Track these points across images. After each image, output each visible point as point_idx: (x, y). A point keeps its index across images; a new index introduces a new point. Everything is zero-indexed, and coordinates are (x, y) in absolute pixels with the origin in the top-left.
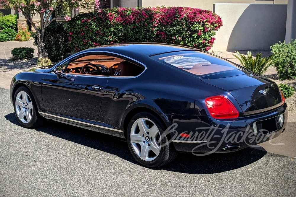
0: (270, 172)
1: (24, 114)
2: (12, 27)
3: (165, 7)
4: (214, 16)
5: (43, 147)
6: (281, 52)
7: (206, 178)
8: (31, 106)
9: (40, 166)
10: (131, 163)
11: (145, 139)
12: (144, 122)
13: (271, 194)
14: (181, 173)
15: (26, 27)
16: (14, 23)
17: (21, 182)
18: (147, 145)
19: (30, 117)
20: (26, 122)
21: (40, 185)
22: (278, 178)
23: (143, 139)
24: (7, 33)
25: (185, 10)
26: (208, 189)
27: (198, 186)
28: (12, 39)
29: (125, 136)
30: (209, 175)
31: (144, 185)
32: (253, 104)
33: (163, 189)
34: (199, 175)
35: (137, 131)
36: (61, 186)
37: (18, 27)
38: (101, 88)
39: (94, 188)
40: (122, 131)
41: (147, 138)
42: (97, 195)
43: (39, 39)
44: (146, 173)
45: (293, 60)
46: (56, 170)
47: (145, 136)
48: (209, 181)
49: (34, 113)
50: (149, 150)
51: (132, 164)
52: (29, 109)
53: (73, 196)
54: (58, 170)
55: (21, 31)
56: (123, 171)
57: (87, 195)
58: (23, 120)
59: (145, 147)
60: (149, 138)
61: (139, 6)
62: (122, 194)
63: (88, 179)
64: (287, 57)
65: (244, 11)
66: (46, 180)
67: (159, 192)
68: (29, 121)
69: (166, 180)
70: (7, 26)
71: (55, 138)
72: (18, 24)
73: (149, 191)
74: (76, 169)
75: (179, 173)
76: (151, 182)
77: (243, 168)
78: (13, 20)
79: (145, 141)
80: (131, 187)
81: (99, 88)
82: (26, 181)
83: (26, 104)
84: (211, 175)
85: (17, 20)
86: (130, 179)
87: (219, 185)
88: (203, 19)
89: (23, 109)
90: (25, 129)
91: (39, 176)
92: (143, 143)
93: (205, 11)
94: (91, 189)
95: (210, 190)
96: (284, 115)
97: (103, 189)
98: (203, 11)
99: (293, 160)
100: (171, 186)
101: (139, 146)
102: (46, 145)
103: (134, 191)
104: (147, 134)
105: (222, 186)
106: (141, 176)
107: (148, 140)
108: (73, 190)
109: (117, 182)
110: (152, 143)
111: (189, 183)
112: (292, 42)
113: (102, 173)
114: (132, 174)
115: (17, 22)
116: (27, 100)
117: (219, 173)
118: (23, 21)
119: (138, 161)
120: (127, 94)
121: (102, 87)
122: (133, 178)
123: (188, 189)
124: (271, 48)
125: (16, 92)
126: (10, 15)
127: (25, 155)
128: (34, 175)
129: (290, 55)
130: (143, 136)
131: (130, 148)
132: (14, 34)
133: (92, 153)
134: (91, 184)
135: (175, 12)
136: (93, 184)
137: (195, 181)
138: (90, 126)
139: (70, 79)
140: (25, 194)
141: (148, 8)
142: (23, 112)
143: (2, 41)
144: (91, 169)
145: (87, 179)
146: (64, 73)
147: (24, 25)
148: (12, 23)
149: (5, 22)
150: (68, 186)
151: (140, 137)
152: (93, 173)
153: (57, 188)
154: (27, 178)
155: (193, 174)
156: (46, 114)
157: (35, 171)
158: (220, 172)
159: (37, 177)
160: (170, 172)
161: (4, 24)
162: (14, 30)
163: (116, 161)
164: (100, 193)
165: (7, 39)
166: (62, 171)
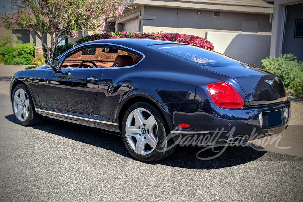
0: (274, 168)
1: (22, 112)
2: (30, 53)
3: (163, 33)
4: (206, 42)
5: (36, 142)
6: (272, 65)
7: (206, 173)
8: (27, 103)
9: (27, 158)
10: (125, 157)
11: (142, 132)
12: (141, 112)
13: (280, 190)
14: (178, 168)
15: (42, 54)
16: (31, 50)
17: (3, 173)
18: (143, 137)
19: (27, 115)
20: (23, 120)
21: (23, 176)
22: (285, 175)
23: (139, 131)
24: (25, 58)
25: (181, 36)
26: (209, 184)
27: (198, 180)
28: (29, 64)
29: (121, 130)
30: (209, 170)
31: (138, 178)
32: (256, 98)
33: (159, 182)
34: (198, 170)
35: (133, 123)
36: (45, 177)
37: (35, 53)
38: (96, 80)
39: (82, 181)
40: (117, 124)
41: (143, 130)
42: (84, 187)
43: (49, 56)
44: (141, 167)
45: (283, 72)
46: (44, 163)
47: (141, 128)
48: (210, 177)
49: (31, 110)
50: (145, 143)
51: (127, 159)
52: (26, 107)
53: (57, 188)
54: (46, 163)
55: (38, 57)
56: (116, 164)
57: (73, 187)
58: (20, 118)
59: (141, 139)
60: (145, 130)
61: (140, 32)
62: (113, 187)
63: (78, 171)
64: (278, 69)
65: (233, 39)
66: (31, 172)
67: (154, 186)
68: (25, 118)
69: (162, 174)
70: (26, 52)
71: (50, 134)
72: (35, 50)
73: (144, 184)
74: (65, 161)
75: (176, 168)
76: (146, 175)
77: (245, 164)
78: (31, 47)
79: (141, 133)
80: (124, 180)
81: (95, 80)
82: (9, 172)
83: (23, 102)
84: (212, 170)
85: (35, 47)
86: (124, 172)
87: (221, 180)
88: (197, 44)
89: (21, 107)
90: (22, 126)
91: (24, 168)
92: (139, 136)
93: (199, 37)
94: (78, 181)
95: (212, 185)
96: (288, 109)
97: (92, 182)
98: (197, 37)
99: (296, 158)
100: (168, 180)
101: (134, 139)
102: (39, 140)
103: (127, 184)
104: (143, 126)
105: (224, 181)
106: (135, 170)
107: (144, 132)
108: (58, 182)
109: (108, 175)
110: (148, 135)
111: (188, 177)
112: (282, 56)
113: (93, 166)
114: (126, 168)
115: (34, 49)
116: (25, 97)
117: (220, 169)
118: (40, 48)
119: (133, 155)
120: (123, 86)
121: (97, 78)
122: (126, 172)
123: (187, 183)
124: (262, 61)
125: (14, 90)
126: (29, 43)
127: (15, 148)
128: (19, 166)
129: (280, 68)
130: (139, 128)
131: (125, 142)
132: (31, 59)
133: (86, 148)
134: (79, 177)
135: (172, 37)
136: (82, 177)
137: (194, 175)
138: (85, 121)
139: (67, 73)
140: (3, 184)
141: (148, 33)
142: (20, 110)
143: (20, 65)
144: (82, 162)
145: (76, 171)
146: (60, 68)
147: (40, 51)
148: (30, 50)
149: (24, 49)
150: (53, 178)
151: (136, 129)
152: (83, 166)
153: (40, 180)
154: (10, 169)
155: (192, 169)
156: (42, 110)
157: (21, 163)
158: (221, 167)
159: (22, 168)
160: (167, 167)
161: (23, 50)
162: (32, 55)
163: (110, 155)
164: (88, 186)
165: (25, 63)
166: (50, 163)
